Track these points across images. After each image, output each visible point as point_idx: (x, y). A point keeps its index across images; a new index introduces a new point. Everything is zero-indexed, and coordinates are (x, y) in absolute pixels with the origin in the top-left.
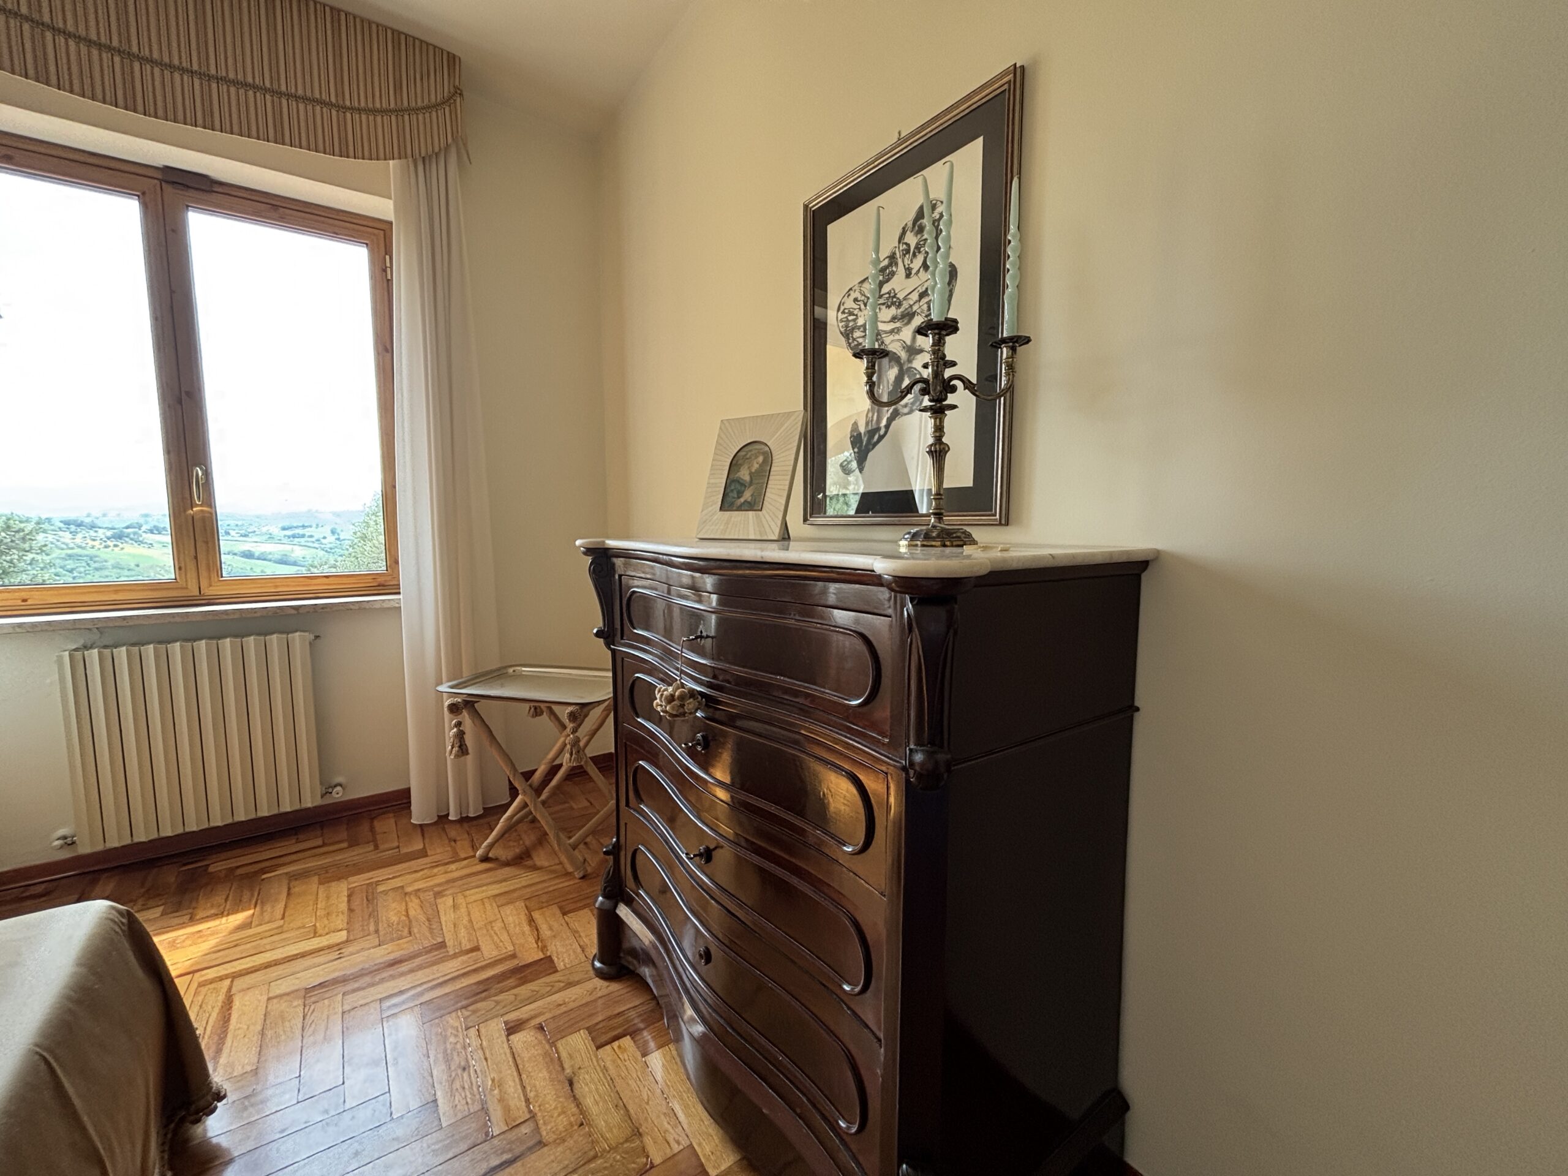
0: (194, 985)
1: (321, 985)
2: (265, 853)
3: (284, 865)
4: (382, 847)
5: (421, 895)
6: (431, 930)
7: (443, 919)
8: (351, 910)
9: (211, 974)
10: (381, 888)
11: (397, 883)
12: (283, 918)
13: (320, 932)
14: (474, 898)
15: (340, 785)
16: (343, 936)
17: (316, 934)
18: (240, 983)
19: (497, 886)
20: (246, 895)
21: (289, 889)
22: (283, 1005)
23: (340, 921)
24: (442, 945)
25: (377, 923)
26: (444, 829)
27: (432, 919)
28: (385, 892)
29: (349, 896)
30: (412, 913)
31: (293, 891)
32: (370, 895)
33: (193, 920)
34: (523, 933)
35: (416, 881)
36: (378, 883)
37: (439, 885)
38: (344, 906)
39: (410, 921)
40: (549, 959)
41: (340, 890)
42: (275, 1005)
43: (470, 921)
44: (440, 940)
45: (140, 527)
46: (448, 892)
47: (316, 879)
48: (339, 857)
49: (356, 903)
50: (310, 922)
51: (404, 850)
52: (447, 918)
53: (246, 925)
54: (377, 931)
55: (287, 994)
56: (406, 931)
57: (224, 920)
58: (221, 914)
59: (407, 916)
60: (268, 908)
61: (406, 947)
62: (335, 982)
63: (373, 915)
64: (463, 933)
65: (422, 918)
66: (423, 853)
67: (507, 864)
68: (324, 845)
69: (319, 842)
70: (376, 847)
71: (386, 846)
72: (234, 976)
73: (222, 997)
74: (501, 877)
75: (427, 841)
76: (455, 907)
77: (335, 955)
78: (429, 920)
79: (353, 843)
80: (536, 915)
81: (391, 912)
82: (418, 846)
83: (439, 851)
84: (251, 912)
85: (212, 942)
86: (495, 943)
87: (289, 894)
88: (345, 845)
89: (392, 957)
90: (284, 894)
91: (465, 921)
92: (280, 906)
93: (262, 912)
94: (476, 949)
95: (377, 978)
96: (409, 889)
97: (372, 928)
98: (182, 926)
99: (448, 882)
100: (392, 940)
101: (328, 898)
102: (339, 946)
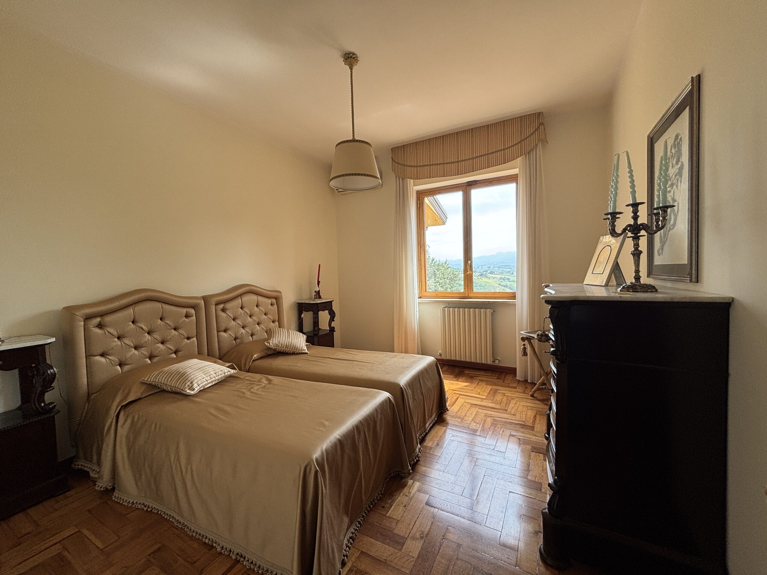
0: (453, 393)
1: (475, 404)
2: (477, 373)
3: (480, 377)
4: (505, 382)
5: (508, 397)
6: (506, 405)
7: (510, 405)
8: (489, 393)
9: (457, 392)
10: (499, 391)
11: (504, 392)
12: (474, 388)
13: (480, 394)
14: (522, 404)
15: (499, 360)
16: (485, 397)
17: (479, 394)
18: (461, 396)
19: (531, 404)
20: (469, 380)
21: (478, 383)
22: (466, 404)
23: (486, 394)
24: (507, 410)
25: (494, 398)
26: (525, 384)
27: (508, 404)
28: (499, 393)
29: (491, 390)
30: (503, 400)
31: (479, 383)
32: (496, 392)
33: (457, 381)
34: (530, 418)
35: (509, 393)
36: (499, 390)
37: (514, 397)
38: (488, 392)
39: (502, 402)
40: (534, 427)
41: (490, 387)
42: (465, 403)
43: (517, 409)
44: (506, 409)
45: (487, 271)
46: (516, 399)
47: (485, 383)
48: (493, 380)
49: (491, 392)
50: (479, 391)
51: (510, 385)
52: (512, 405)
53: (467, 386)
54: (493, 400)
55: (468, 403)
56: (499, 403)
57: (463, 383)
58: (463, 382)
59: (502, 400)
60: (472, 385)
61: (498, 406)
62: (478, 405)
63: (494, 396)
64: (514, 410)
65: (505, 402)
66: (515, 388)
67: (539, 400)
68: (491, 376)
69: (490, 375)
70: (504, 381)
71: (506, 382)
72: (460, 395)
73: (457, 397)
74: (533, 402)
75: (518, 385)
76: (516, 404)
77: (481, 400)
78: (506, 403)
79: (498, 378)
80: (538, 416)
81: (499, 397)
82: (515, 385)
83: (520, 389)
84: (468, 384)
85: (459, 386)
86: (521, 417)
87: (478, 384)
88: (496, 378)
89: (493, 407)
90: (477, 383)
91: (516, 408)
92: (475, 385)
93: (471, 385)
94: (515, 415)
95: (487, 409)
96: (506, 395)
97: (492, 399)
98: (456, 381)
99: (517, 397)
100: (495, 403)
101: (485, 388)
102: (483, 399)
